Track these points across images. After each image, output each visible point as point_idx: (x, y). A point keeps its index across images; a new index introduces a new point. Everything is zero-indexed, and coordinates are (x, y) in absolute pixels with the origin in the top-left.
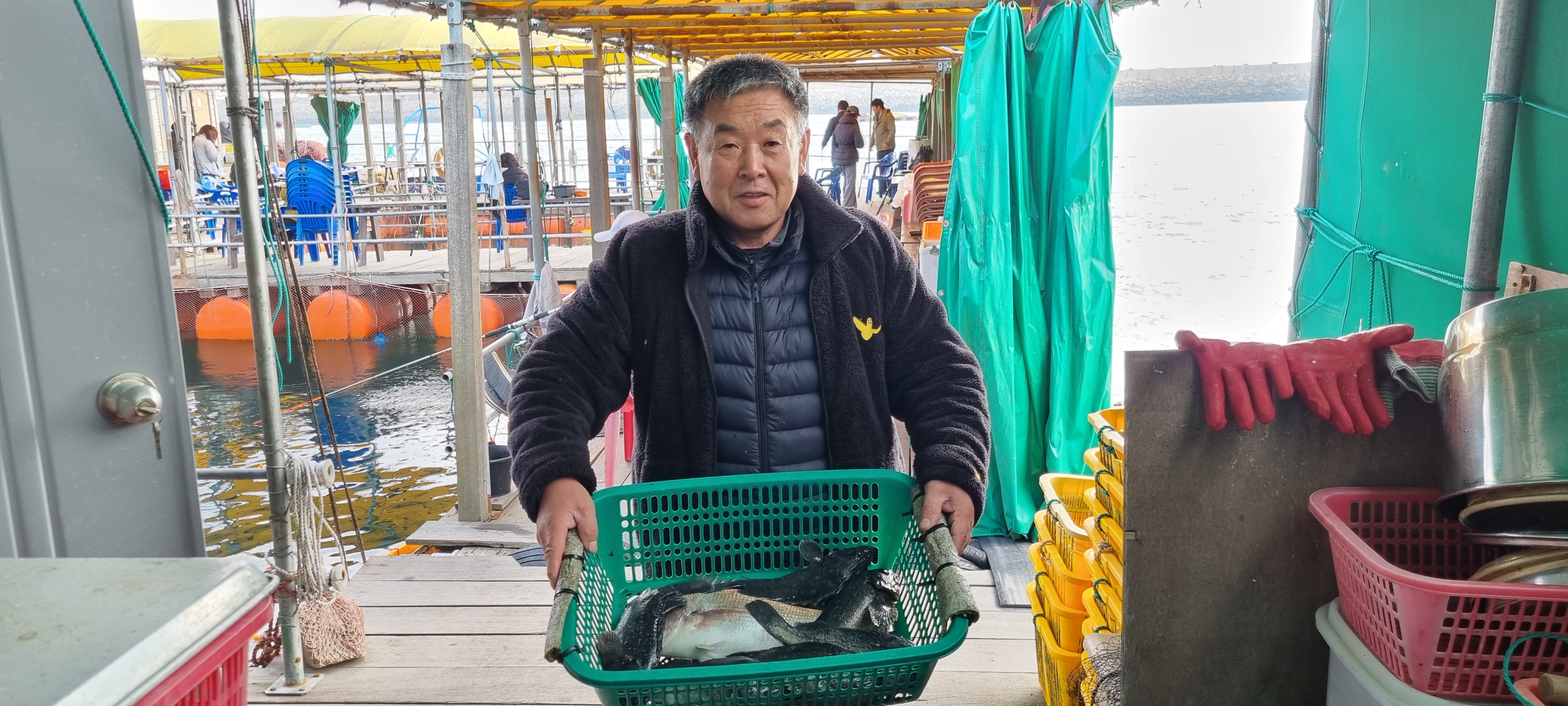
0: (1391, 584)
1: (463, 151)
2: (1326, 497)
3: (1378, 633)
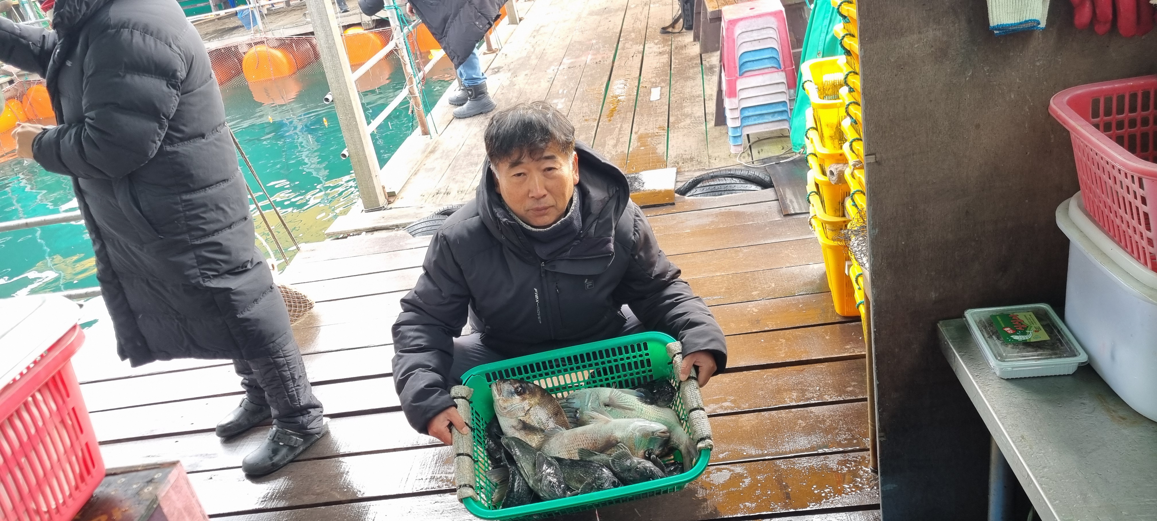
0: (1140, 180)
2: (1067, 98)
3: (1124, 227)
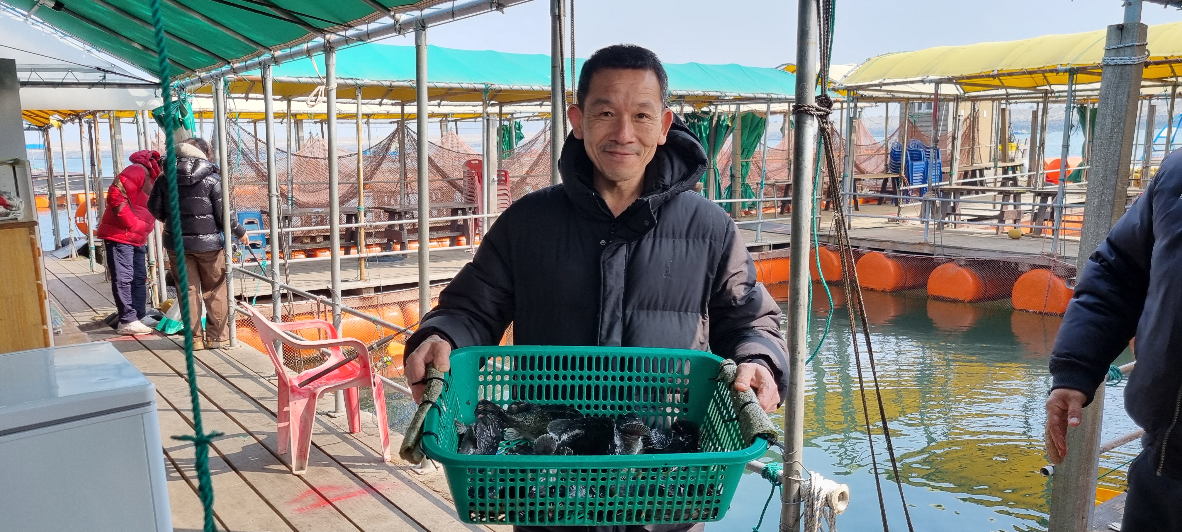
1: (1115, 146)
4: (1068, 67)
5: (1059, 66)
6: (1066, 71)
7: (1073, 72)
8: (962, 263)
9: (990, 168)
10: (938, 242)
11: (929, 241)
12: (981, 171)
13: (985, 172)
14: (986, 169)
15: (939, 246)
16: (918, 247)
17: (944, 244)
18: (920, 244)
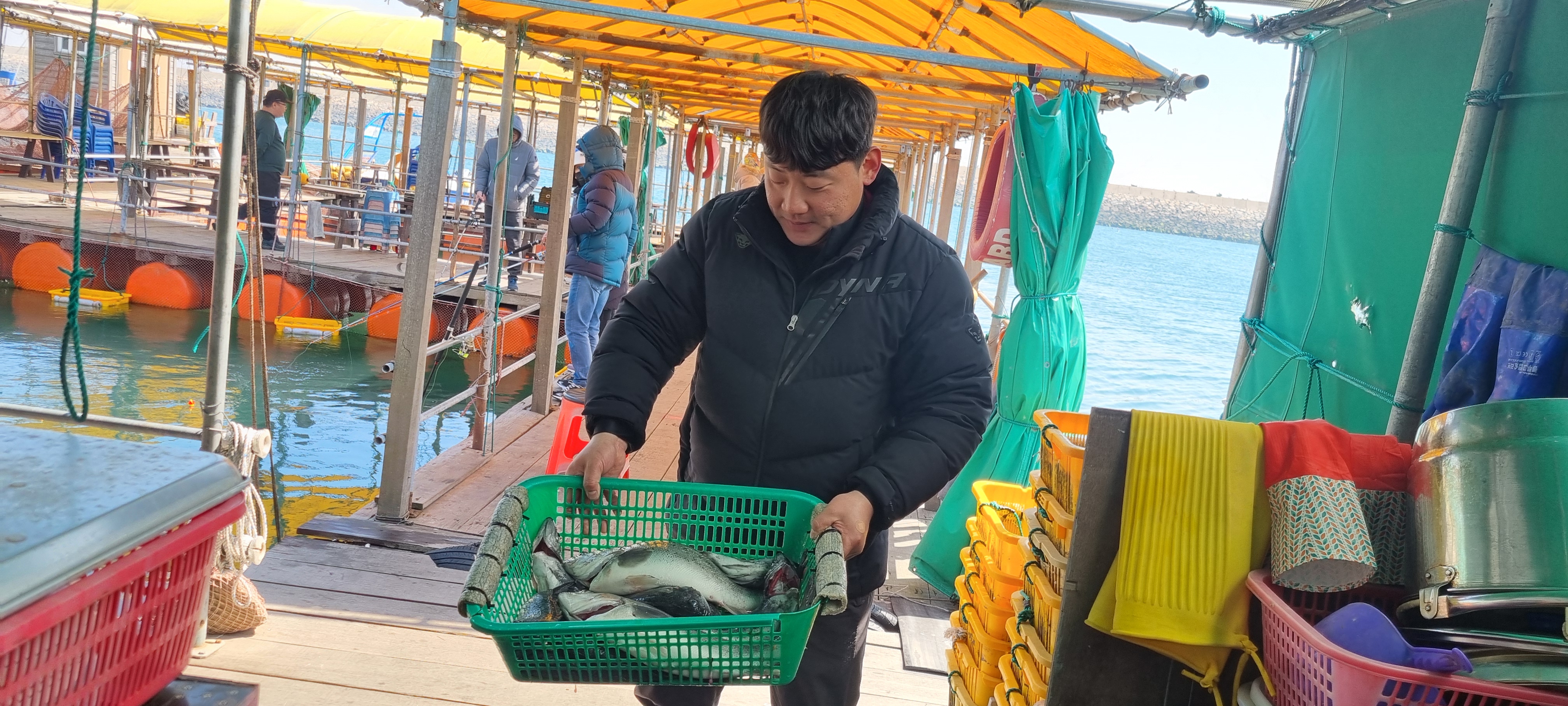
2: (1263, 577)
4: (302, 43)
5: (292, 39)
6: (299, 47)
7: (308, 50)
8: (175, 262)
9: (177, 146)
10: (141, 234)
11: (127, 232)
12: (165, 148)
13: (170, 149)
14: (173, 146)
15: (142, 239)
16: (111, 238)
17: (150, 237)
18: (115, 234)
